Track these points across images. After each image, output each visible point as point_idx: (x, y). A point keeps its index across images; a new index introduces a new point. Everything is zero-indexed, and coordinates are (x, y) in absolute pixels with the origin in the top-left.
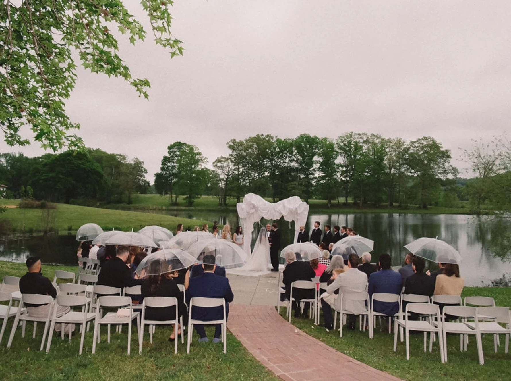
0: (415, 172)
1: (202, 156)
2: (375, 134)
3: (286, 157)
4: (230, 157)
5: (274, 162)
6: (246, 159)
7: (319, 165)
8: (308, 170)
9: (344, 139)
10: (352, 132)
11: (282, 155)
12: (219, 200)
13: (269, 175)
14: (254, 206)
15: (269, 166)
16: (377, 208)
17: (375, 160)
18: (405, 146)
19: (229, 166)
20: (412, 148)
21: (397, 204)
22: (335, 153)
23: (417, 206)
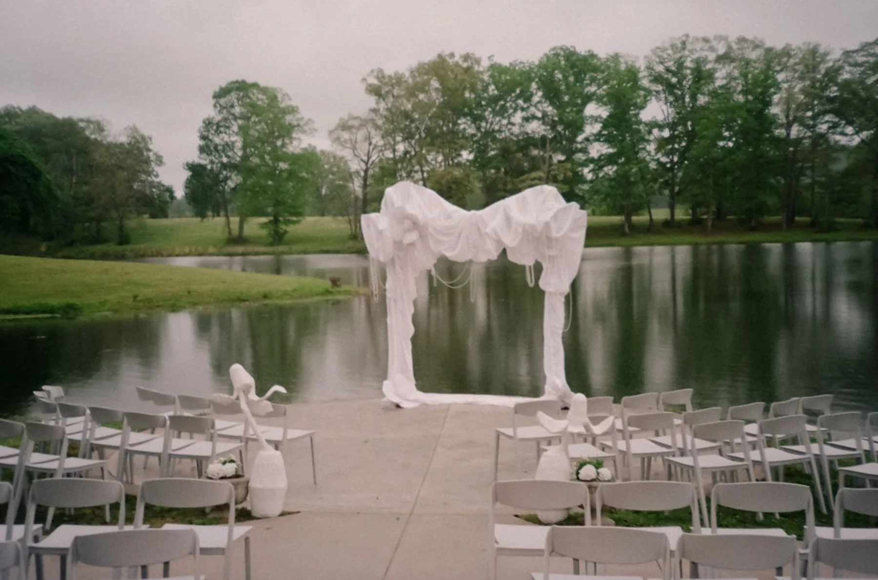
0: (857, 133)
1: (299, 116)
2: (750, 37)
3: (515, 110)
4: (373, 115)
5: (483, 124)
6: (413, 121)
7: (601, 125)
8: (572, 140)
9: (665, 56)
10: (687, 36)
11: (503, 107)
12: (348, 226)
13: (471, 157)
14: (415, 225)
15: (474, 135)
16: (753, 229)
17: (749, 106)
18: (830, 64)
19: (369, 138)
20: (847, 68)
21: (806, 219)
22: (642, 93)
23: (860, 221)
